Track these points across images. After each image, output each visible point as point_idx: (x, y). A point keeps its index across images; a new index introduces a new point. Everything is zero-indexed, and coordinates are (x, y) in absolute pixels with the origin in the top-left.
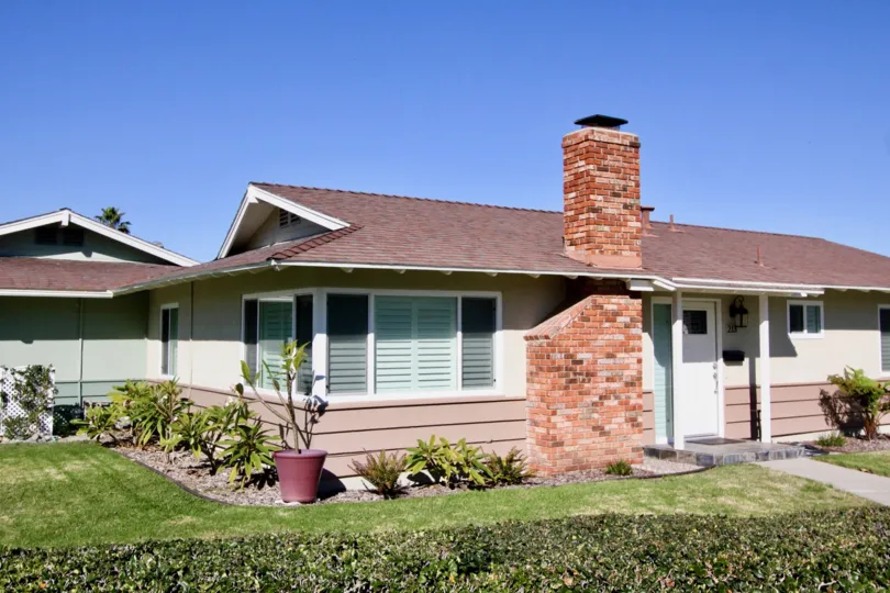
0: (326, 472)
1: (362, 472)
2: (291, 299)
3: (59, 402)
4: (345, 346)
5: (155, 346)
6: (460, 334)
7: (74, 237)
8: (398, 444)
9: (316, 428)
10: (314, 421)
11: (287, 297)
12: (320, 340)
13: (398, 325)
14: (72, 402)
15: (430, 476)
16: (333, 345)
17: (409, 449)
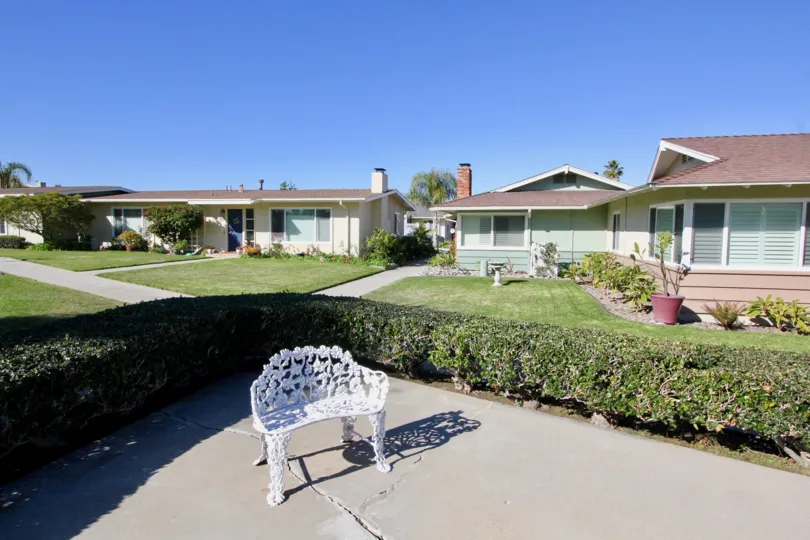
0: (684, 308)
1: (710, 312)
2: (673, 207)
3: (561, 261)
4: (706, 235)
5: (609, 234)
6: (803, 228)
7: (571, 178)
8: (740, 299)
9: (682, 283)
10: (681, 279)
11: (670, 206)
12: (687, 232)
13: (748, 221)
14: (568, 261)
15: (769, 321)
16: (697, 235)
17: (750, 302)
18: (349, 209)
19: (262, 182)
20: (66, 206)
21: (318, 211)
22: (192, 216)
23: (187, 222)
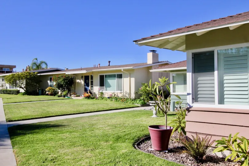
18: (130, 73)
19: (109, 62)
20: (28, 77)
21: (117, 75)
22: (67, 79)
23: (65, 82)
